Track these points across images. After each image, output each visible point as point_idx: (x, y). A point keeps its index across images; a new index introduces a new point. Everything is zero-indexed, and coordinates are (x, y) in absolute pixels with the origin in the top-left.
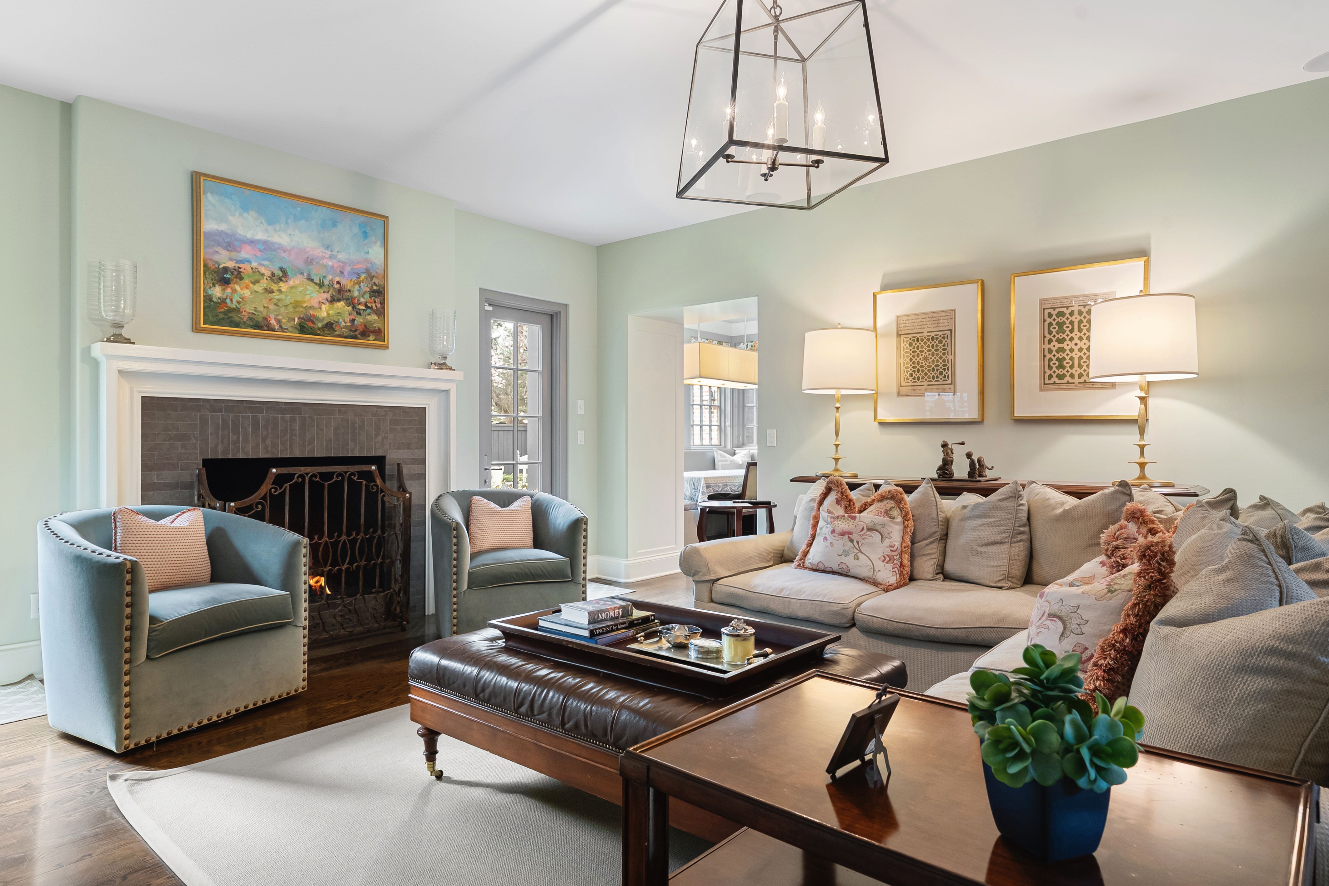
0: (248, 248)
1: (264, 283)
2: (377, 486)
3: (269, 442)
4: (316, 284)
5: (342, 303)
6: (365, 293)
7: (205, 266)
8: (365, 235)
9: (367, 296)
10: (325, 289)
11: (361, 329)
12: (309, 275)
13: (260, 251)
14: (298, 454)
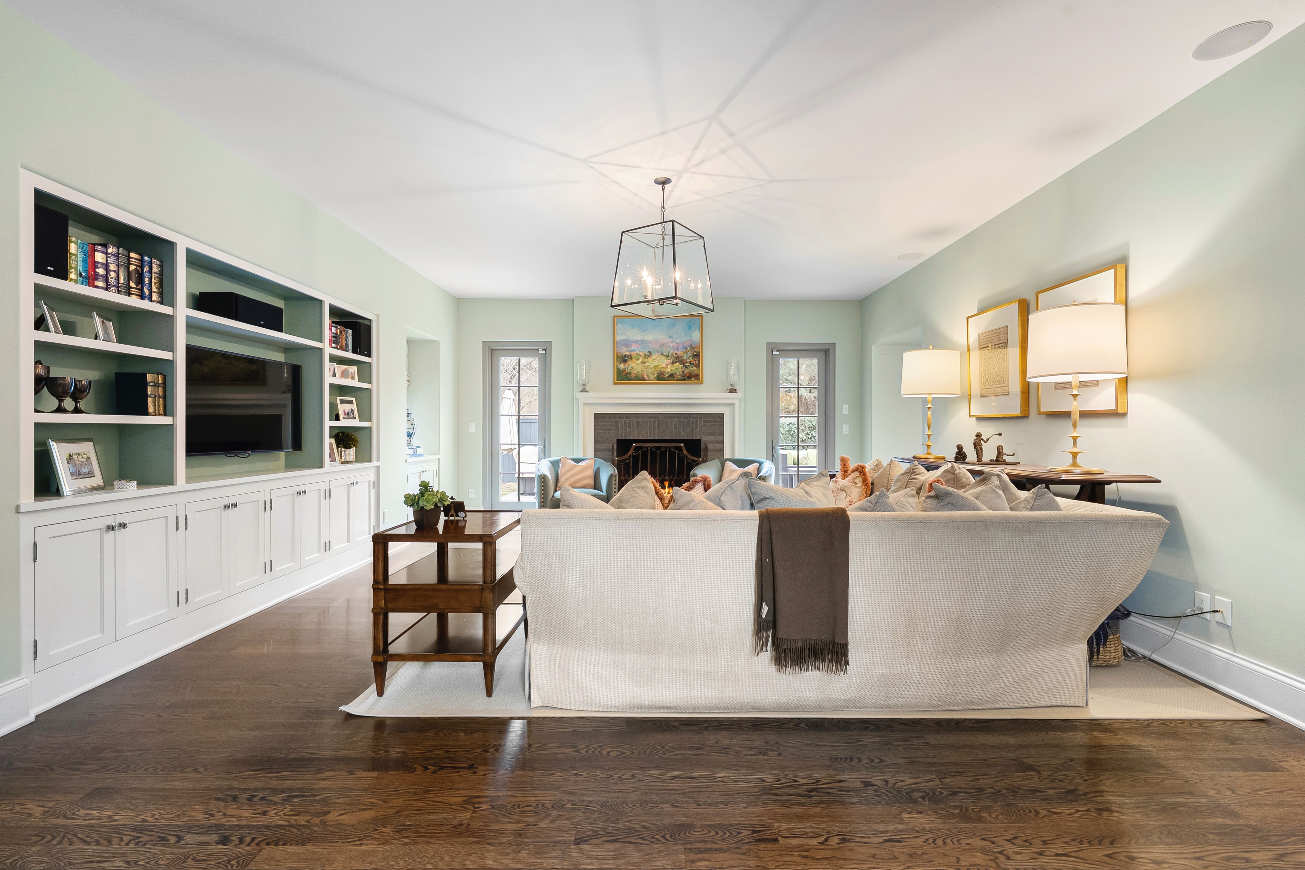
0: (634, 344)
1: (641, 360)
2: (684, 454)
3: (643, 432)
4: (665, 356)
5: (678, 363)
6: (690, 357)
7: (617, 356)
8: (690, 327)
9: (691, 358)
10: (669, 358)
11: (687, 375)
12: (662, 352)
13: (640, 345)
14: (657, 438)
